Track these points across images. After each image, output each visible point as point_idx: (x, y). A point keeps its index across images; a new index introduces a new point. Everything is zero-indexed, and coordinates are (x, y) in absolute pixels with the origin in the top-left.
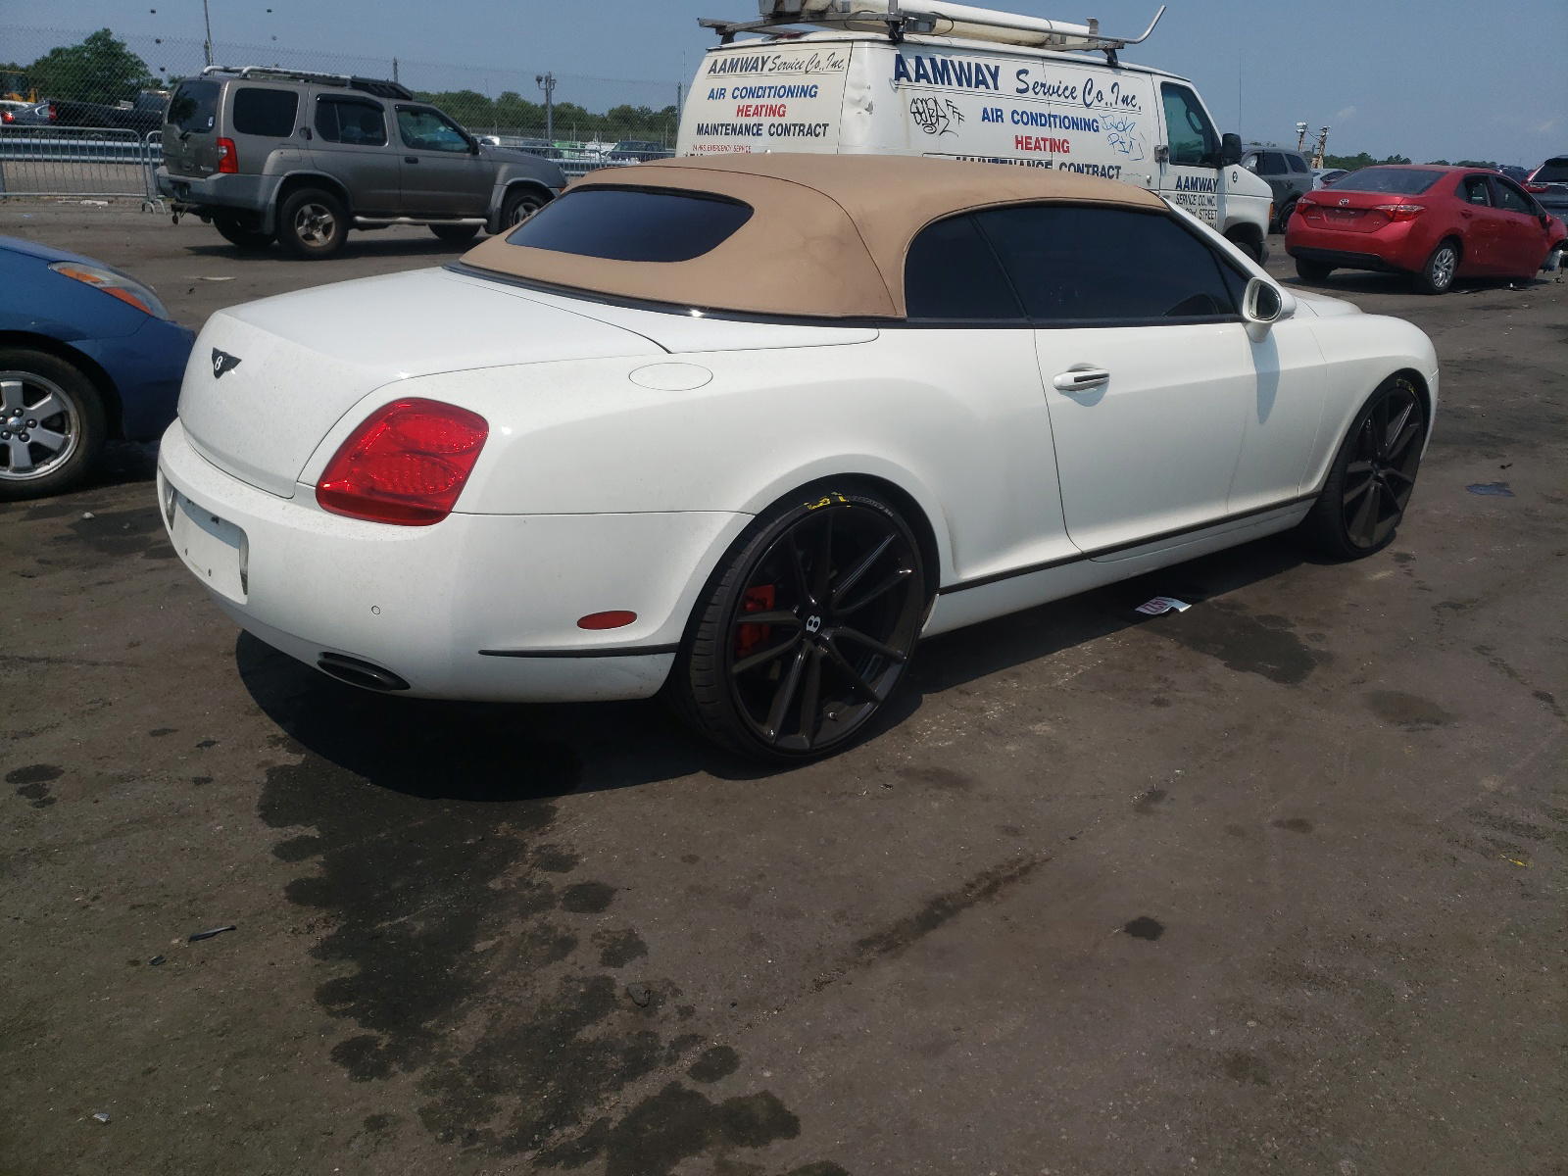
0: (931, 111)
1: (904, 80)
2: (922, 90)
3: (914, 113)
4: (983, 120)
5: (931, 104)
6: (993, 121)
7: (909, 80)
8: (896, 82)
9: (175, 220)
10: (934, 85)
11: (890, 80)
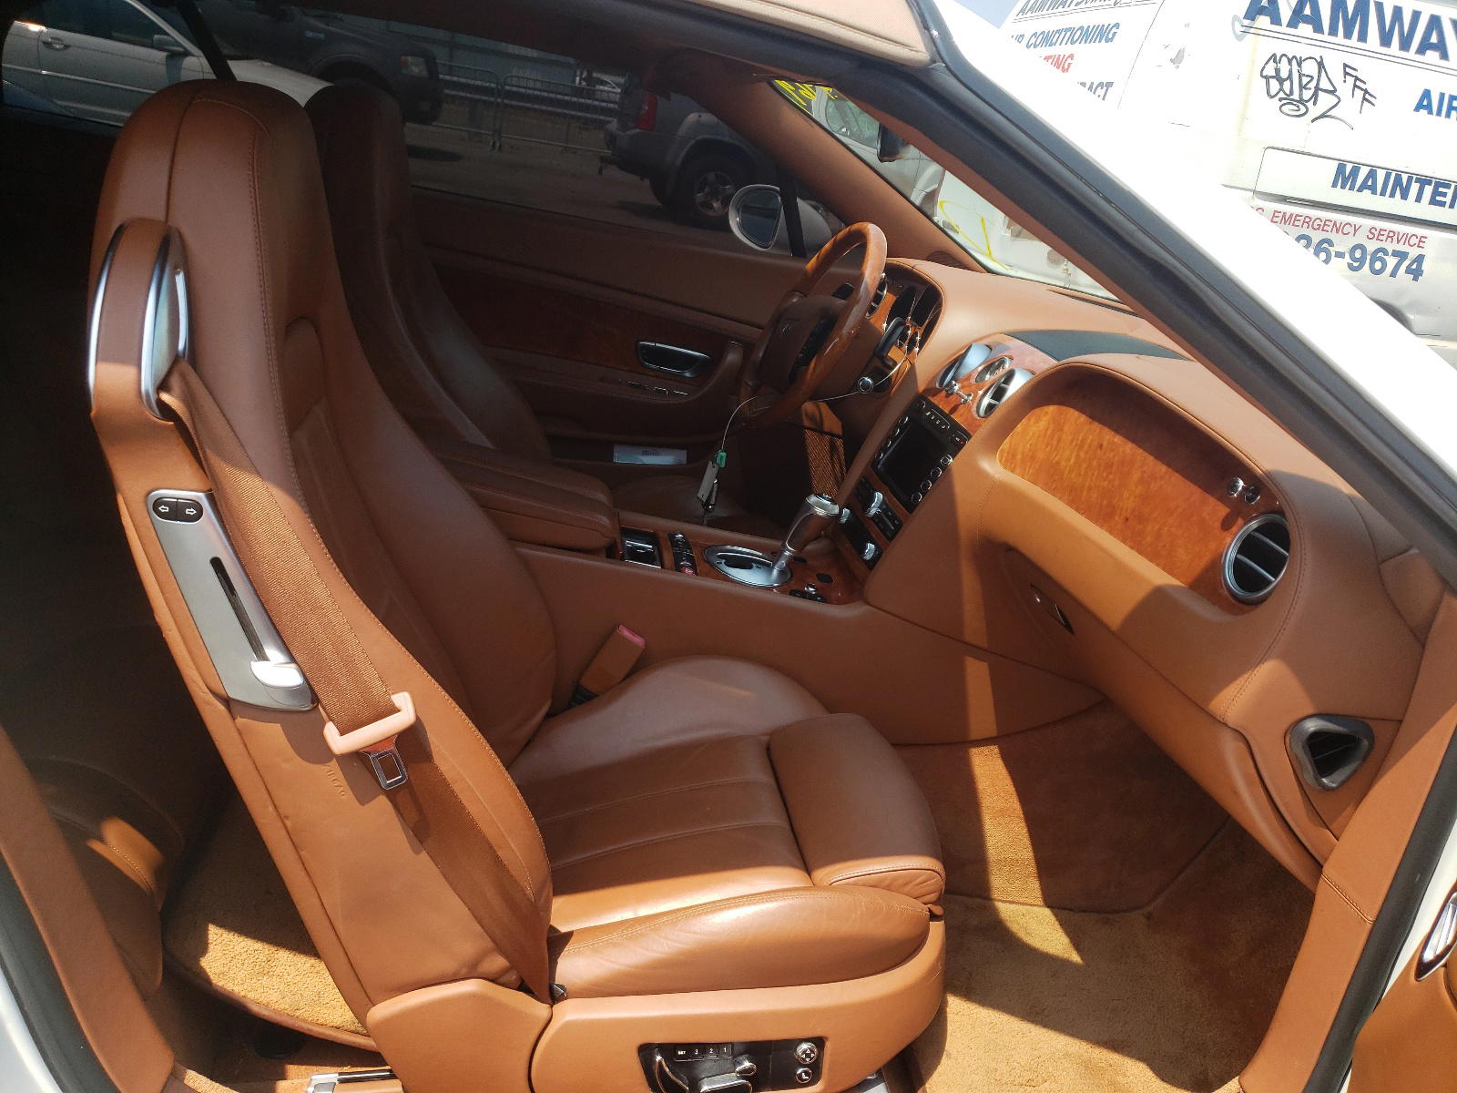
0: (1305, 80)
1: (1264, 21)
2: (1302, 42)
3: (1267, 78)
4: (1417, 109)
5: (1310, 68)
6: (1439, 113)
7: (1276, 20)
8: (1247, 22)
9: (600, 172)
10: (1326, 37)
11: (1235, 18)
